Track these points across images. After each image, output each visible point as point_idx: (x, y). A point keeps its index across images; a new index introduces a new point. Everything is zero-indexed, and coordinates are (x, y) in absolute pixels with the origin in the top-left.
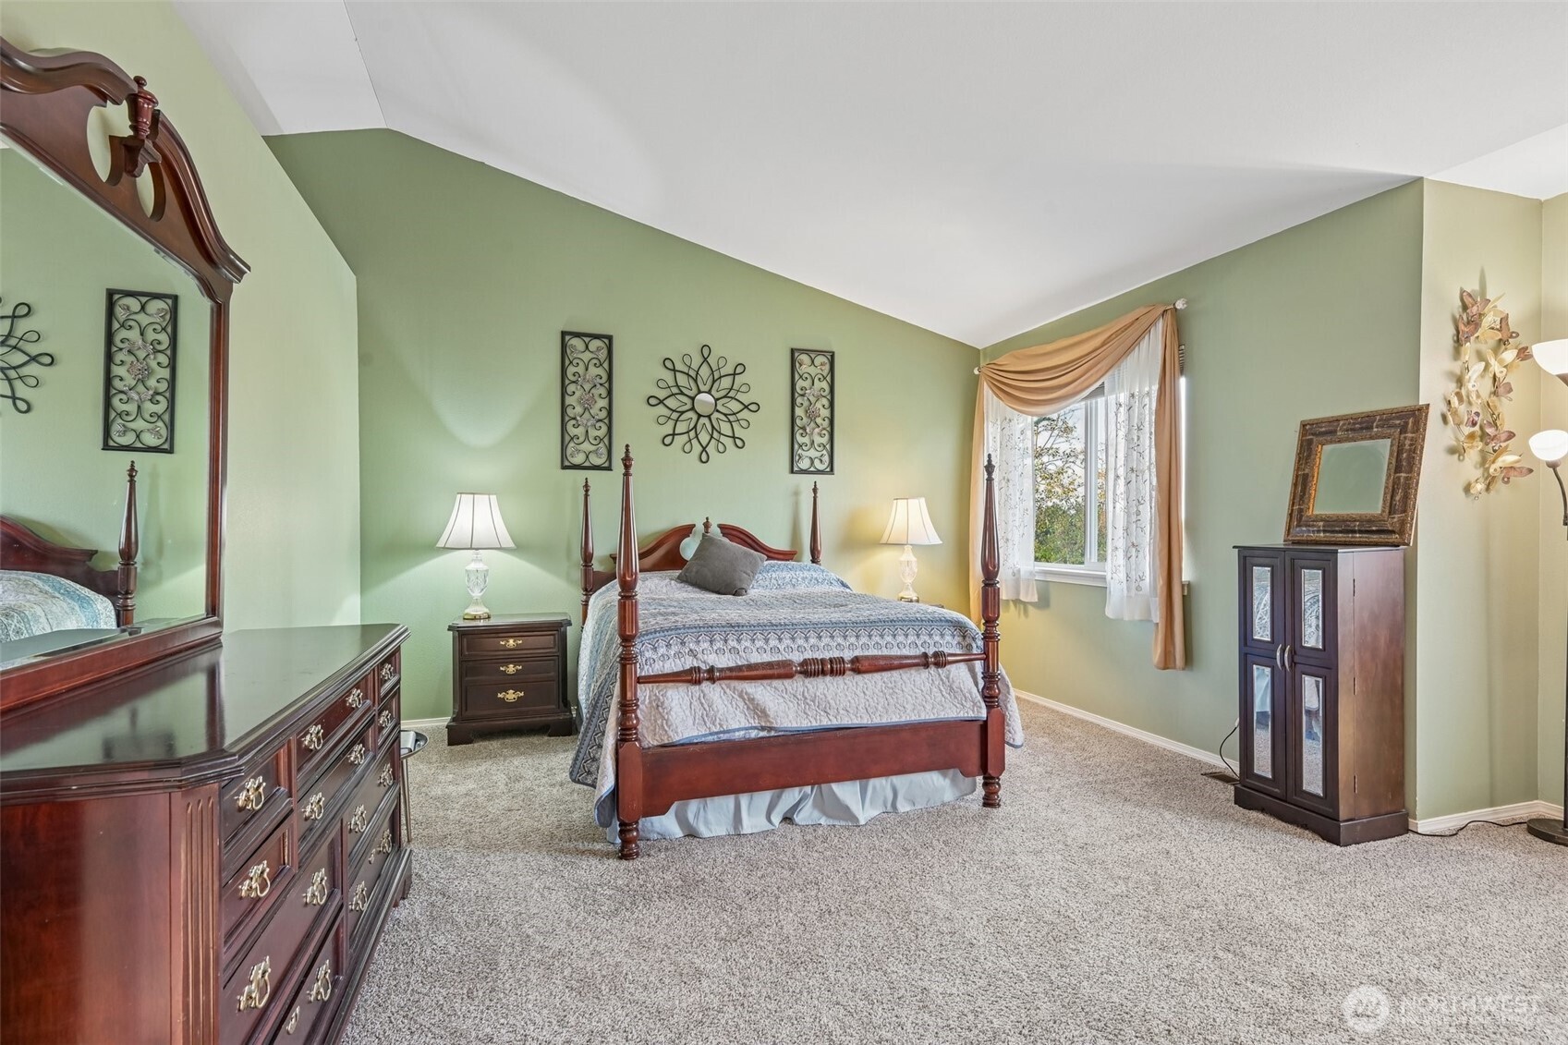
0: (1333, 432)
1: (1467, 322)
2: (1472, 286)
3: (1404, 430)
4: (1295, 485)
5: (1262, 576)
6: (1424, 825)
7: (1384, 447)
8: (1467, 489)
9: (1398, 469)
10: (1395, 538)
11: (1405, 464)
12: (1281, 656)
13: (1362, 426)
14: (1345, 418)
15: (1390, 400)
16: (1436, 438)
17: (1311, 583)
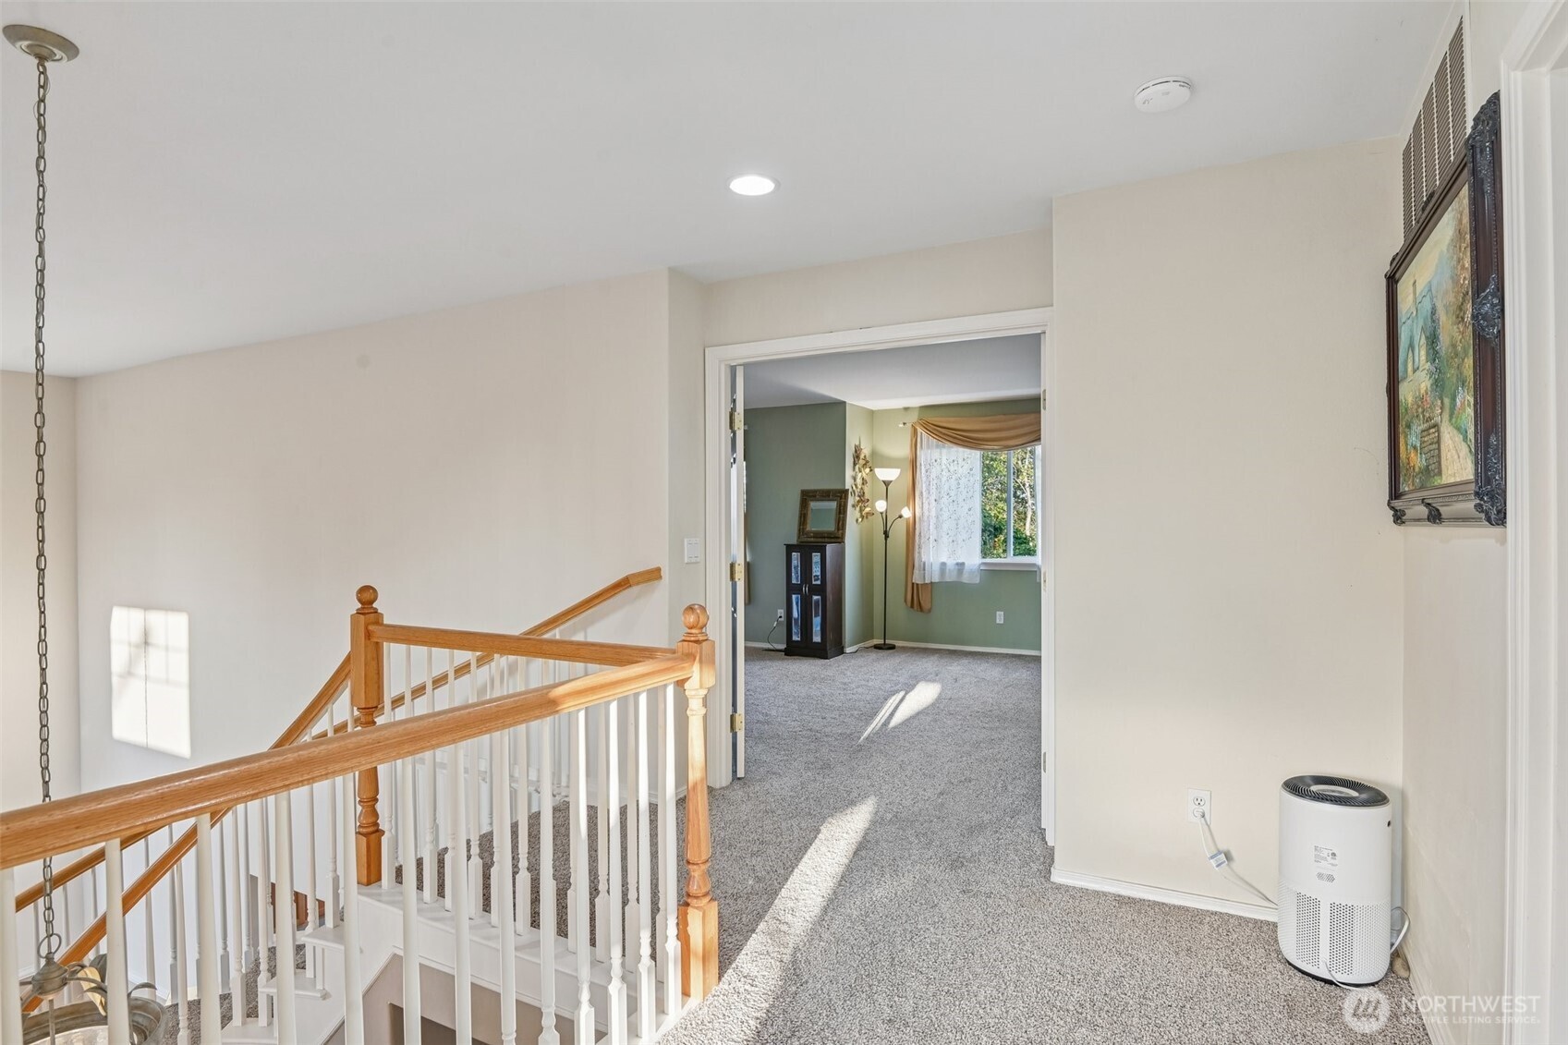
0: (815, 496)
1: (856, 457)
2: (857, 444)
3: (841, 498)
4: (800, 517)
5: (795, 555)
6: (848, 650)
7: (834, 505)
8: (857, 520)
9: (840, 513)
10: (839, 540)
11: (842, 511)
12: (805, 589)
13: (826, 495)
14: (819, 491)
15: (836, 486)
16: (851, 501)
17: (816, 557)
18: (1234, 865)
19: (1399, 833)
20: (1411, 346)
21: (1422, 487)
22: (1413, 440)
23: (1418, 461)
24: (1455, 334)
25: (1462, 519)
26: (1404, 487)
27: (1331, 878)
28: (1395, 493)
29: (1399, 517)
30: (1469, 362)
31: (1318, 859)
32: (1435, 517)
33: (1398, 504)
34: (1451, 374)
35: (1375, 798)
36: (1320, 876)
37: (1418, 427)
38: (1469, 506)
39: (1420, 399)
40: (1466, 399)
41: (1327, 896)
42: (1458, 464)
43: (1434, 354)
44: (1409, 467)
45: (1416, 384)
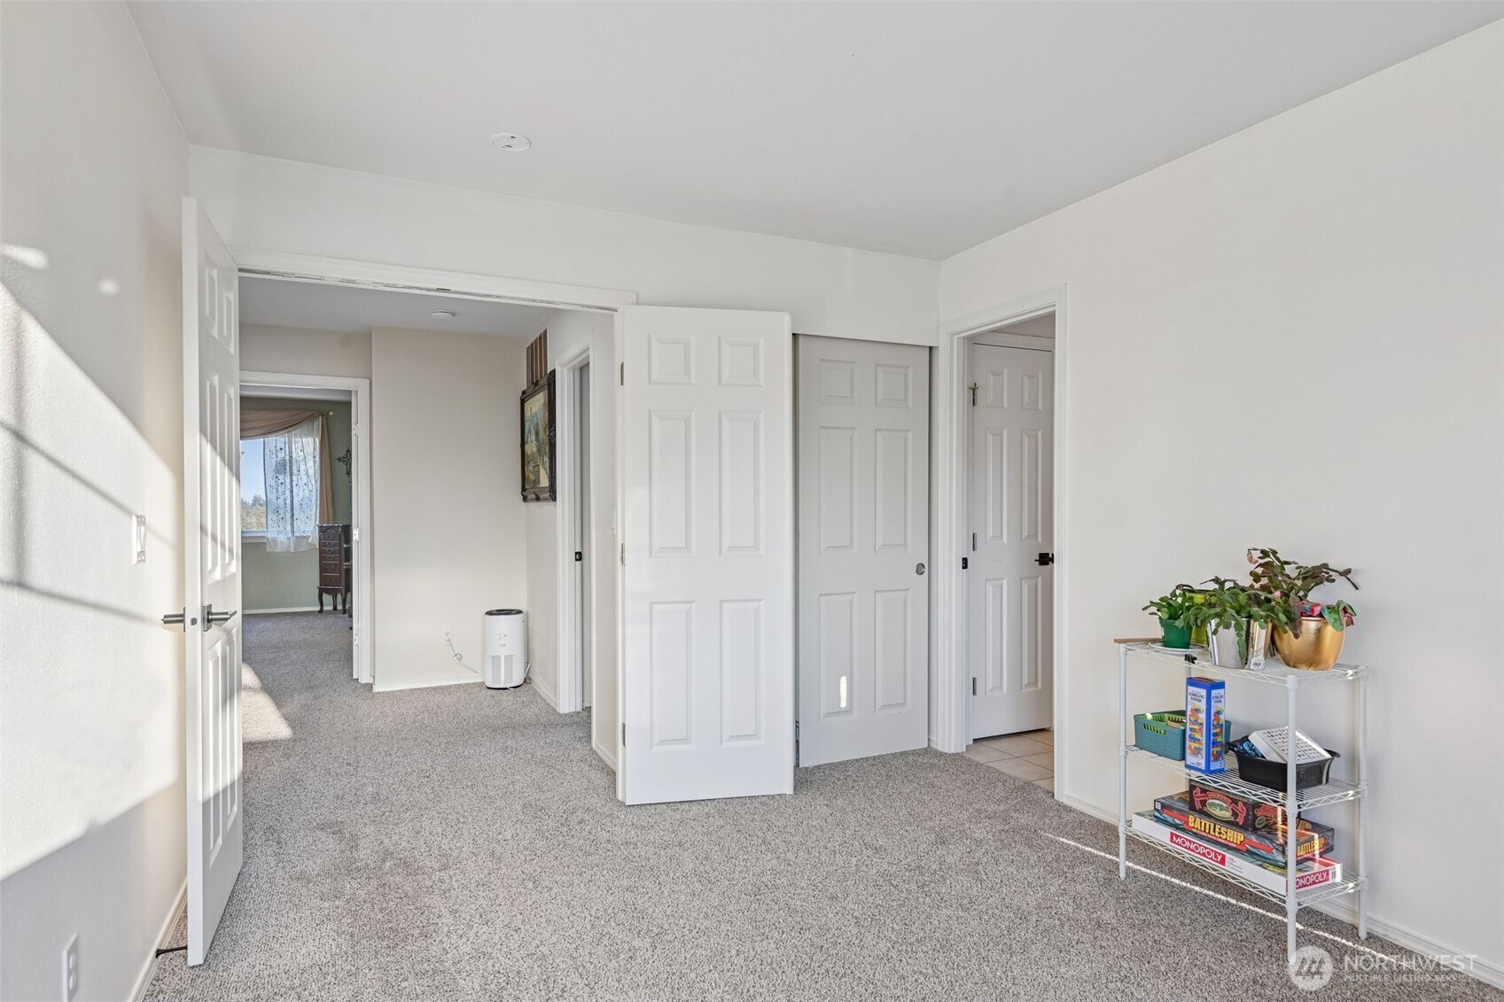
18: (463, 660)
19: (526, 623)
20: (530, 432)
21: (533, 488)
22: (531, 468)
23: (532, 477)
24: (543, 436)
25: (546, 499)
26: (527, 487)
27: (504, 645)
28: (524, 489)
29: (525, 499)
30: (547, 448)
31: (500, 639)
32: (538, 499)
33: (525, 494)
34: (542, 450)
35: (519, 612)
36: (501, 646)
37: (532, 464)
38: (547, 495)
39: (533, 454)
40: (546, 459)
41: (502, 653)
42: (544, 482)
43: (537, 440)
44: (529, 479)
45: (531, 448)
